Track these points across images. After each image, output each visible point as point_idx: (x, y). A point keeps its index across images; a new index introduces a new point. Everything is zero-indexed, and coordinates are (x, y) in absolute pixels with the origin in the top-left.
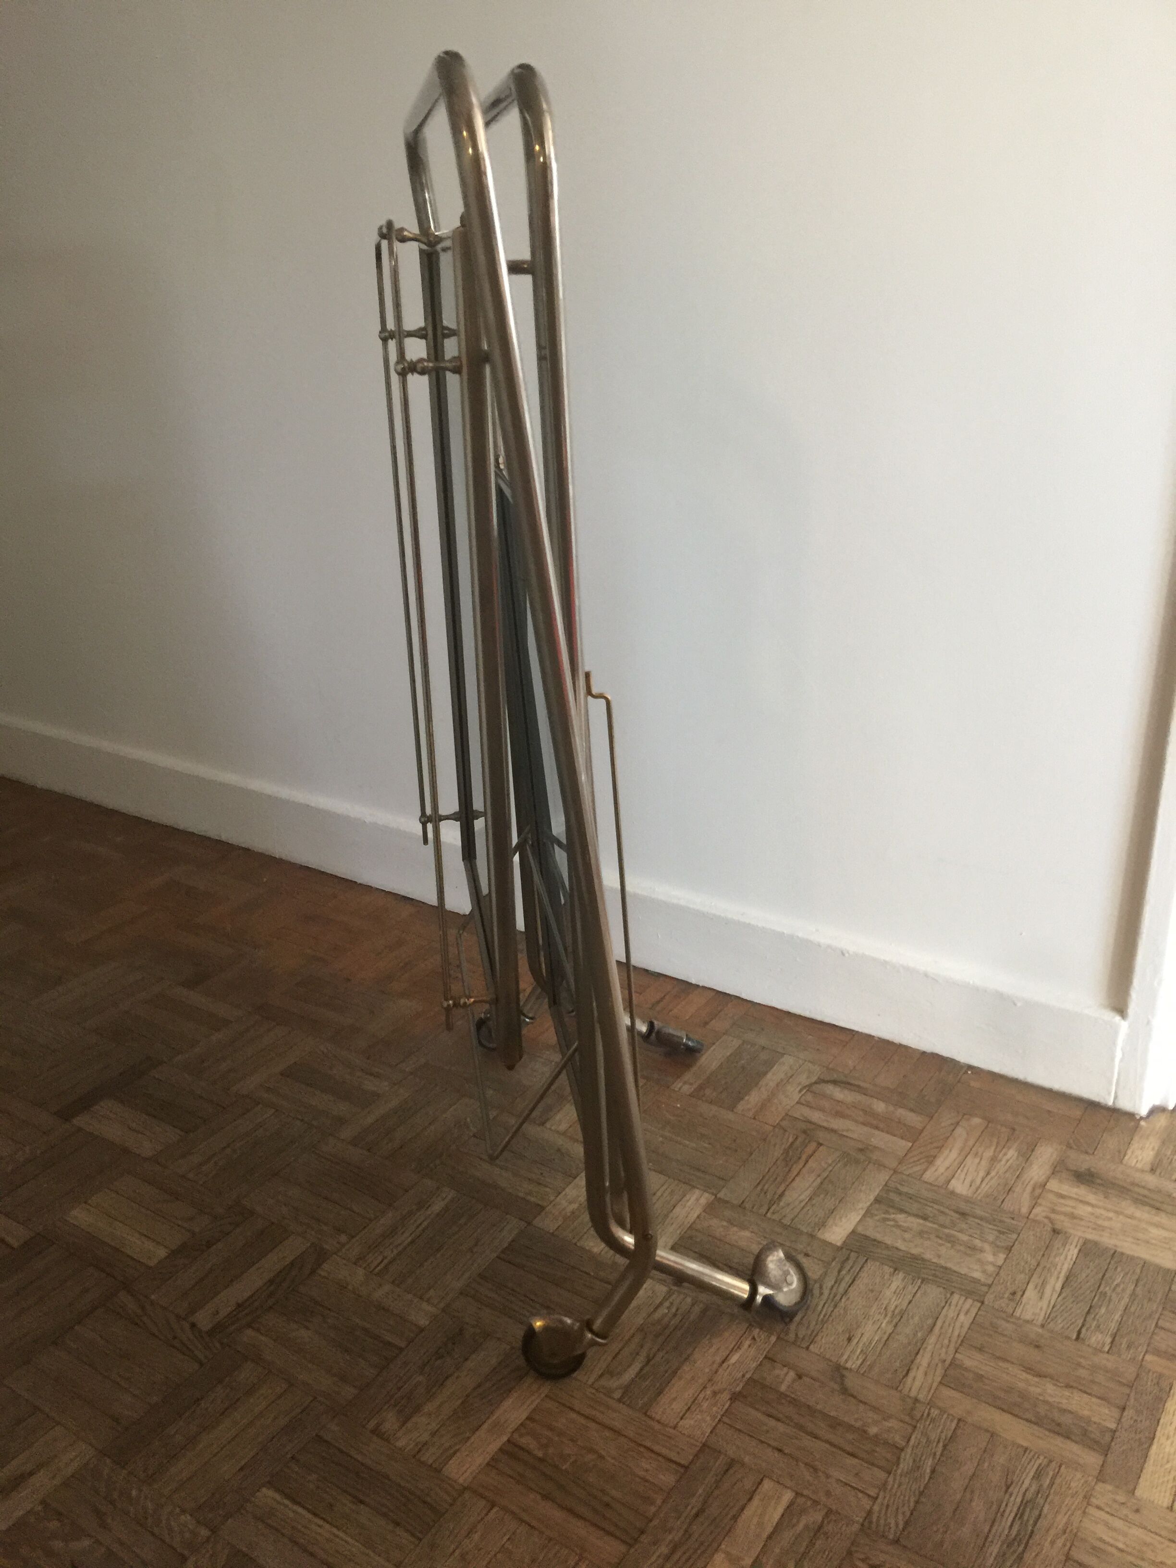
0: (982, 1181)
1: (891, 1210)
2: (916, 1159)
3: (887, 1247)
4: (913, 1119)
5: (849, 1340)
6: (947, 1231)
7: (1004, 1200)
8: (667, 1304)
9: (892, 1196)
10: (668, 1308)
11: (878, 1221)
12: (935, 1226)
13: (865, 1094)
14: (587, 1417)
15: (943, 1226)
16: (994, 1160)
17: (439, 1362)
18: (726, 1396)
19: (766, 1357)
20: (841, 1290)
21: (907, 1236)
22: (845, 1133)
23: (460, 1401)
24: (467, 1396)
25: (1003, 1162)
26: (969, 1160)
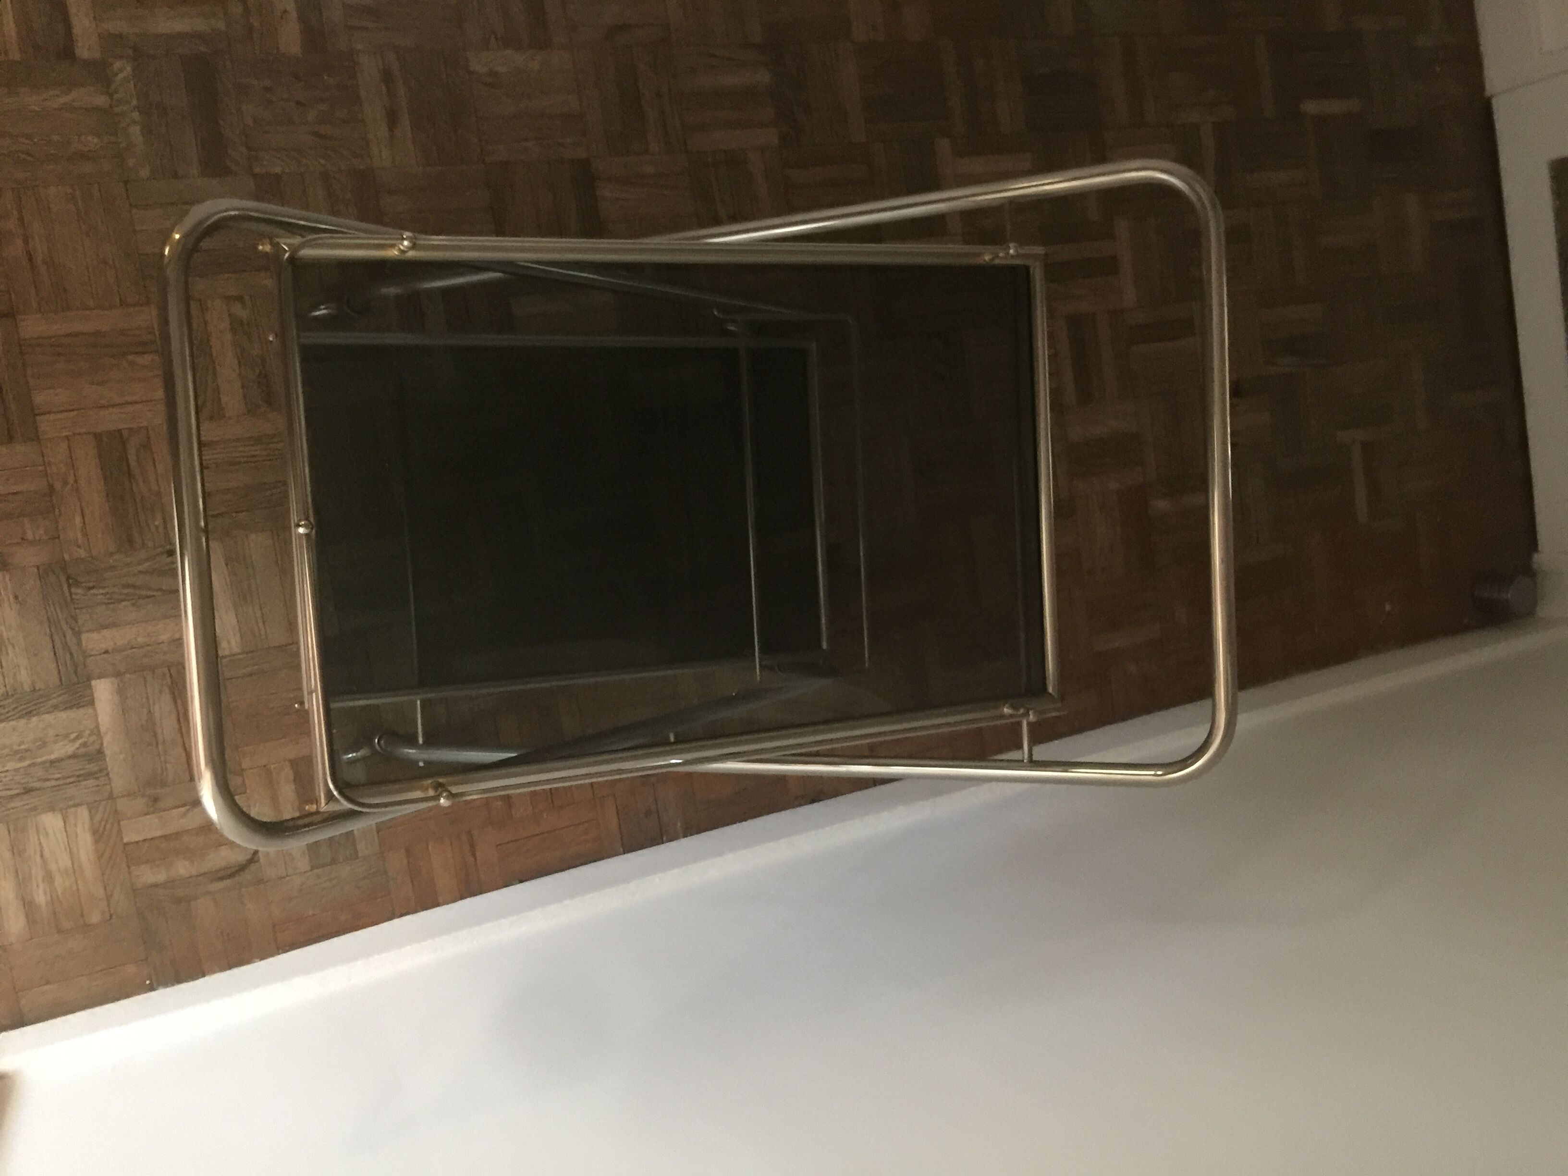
0: (40, 843)
1: (83, 750)
2: (108, 826)
3: (56, 708)
4: (148, 875)
5: (16, 597)
6: (27, 763)
7: (9, 833)
8: (161, 529)
9: (92, 767)
10: (157, 527)
11: (84, 731)
12: (39, 760)
13: (205, 873)
14: (128, 403)
15: (33, 765)
16: (49, 877)
17: (257, 371)
18: (58, 485)
19: (59, 537)
20: (56, 638)
21: (51, 732)
22: (183, 809)
23: (214, 354)
24: (214, 362)
25: (40, 881)
26: (69, 863)
